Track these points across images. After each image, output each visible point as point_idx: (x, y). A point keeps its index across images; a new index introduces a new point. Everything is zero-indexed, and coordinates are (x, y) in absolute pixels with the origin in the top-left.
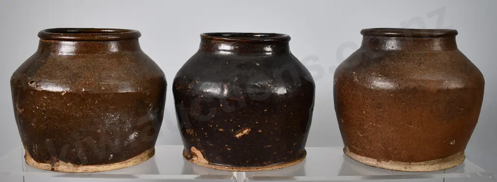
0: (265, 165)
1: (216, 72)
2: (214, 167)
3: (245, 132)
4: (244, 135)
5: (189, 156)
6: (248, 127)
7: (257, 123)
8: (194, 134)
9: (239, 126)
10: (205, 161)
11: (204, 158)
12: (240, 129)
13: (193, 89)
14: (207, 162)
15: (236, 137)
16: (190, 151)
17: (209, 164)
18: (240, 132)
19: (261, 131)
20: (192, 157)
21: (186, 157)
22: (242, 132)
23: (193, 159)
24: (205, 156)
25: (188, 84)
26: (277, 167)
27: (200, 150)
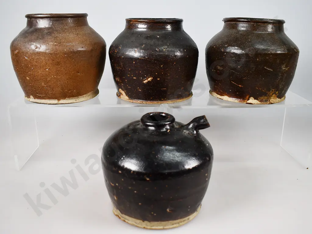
0: (162, 100)
1: (132, 42)
2: (132, 101)
3: (149, 79)
4: (149, 81)
5: (119, 95)
6: (151, 76)
7: (156, 74)
8: (120, 81)
9: (145, 76)
10: (127, 98)
11: (126, 95)
12: (146, 77)
13: (118, 53)
14: (128, 98)
15: (144, 83)
16: (119, 91)
17: (129, 99)
18: (146, 79)
19: (159, 79)
20: (120, 96)
21: (117, 95)
22: (147, 79)
23: (121, 96)
24: (127, 94)
25: (115, 49)
26: (170, 102)
27: (124, 91)
